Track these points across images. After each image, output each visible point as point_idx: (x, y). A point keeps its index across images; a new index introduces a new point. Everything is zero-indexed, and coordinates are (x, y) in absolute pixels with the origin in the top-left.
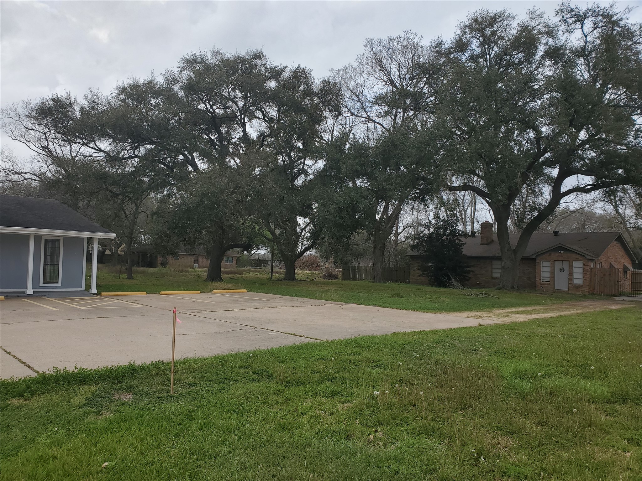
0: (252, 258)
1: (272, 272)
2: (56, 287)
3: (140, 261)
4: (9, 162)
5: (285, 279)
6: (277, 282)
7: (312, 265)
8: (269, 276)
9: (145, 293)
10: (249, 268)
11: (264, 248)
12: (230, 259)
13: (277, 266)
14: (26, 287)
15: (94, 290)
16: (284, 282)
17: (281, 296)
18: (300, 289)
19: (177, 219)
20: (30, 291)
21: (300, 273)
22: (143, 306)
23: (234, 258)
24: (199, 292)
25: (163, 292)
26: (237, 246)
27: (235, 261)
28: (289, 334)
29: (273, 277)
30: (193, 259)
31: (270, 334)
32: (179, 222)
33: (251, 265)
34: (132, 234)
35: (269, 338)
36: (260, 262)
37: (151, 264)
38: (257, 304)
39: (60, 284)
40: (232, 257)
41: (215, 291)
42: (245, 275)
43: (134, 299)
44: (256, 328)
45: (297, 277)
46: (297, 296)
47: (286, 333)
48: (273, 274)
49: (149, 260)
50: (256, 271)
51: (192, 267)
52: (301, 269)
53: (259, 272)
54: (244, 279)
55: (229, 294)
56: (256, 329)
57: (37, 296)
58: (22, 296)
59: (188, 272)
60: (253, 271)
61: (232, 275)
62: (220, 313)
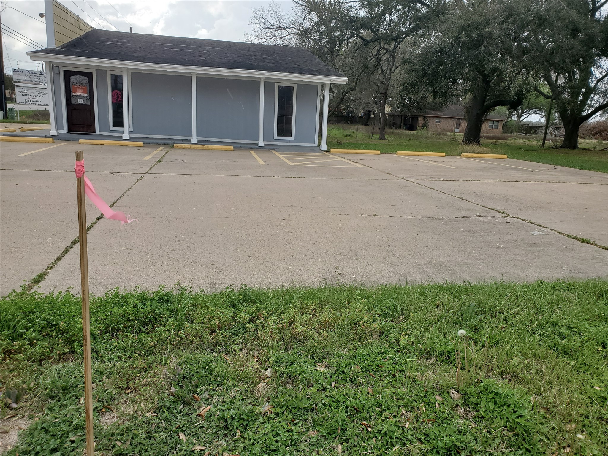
0: (522, 123)
1: (544, 140)
2: (290, 141)
3: (402, 124)
4: (276, 17)
5: (562, 147)
6: (551, 149)
7: (600, 132)
8: (540, 143)
9: (379, 152)
10: (516, 134)
11: (538, 112)
12: (495, 124)
13: (552, 133)
14: (258, 140)
15: (324, 147)
16: (563, 150)
17: (556, 167)
18: (586, 158)
19: (427, 64)
20: (261, 144)
21: (583, 142)
22: (363, 166)
23: (500, 123)
24: (444, 154)
25: (399, 152)
26: (502, 103)
27: (500, 126)
28: (576, 238)
29: (546, 145)
30: (455, 122)
31: (535, 233)
32: (429, 68)
33: (520, 131)
34: (387, 90)
35: (532, 244)
36: (531, 129)
37: (412, 128)
38: (517, 175)
39: (293, 138)
40: (498, 121)
41: (465, 154)
42: (510, 141)
43: (358, 158)
44: (509, 216)
45: (579, 146)
46: (582, 168)
47: (569, 236)
48: (546, 142)
49: (410, 123)
50: (524, 138)
51: (453, 131)
52: (584, 138)
53: (527, 139)
54: (508, 145)
55: (482, 159)
56: (508, 219)
57: (268, 148)
58: (255, 147)
59: (446, 135)
60: (520, 138)
61: (494, 140)
62: (458, 183)
